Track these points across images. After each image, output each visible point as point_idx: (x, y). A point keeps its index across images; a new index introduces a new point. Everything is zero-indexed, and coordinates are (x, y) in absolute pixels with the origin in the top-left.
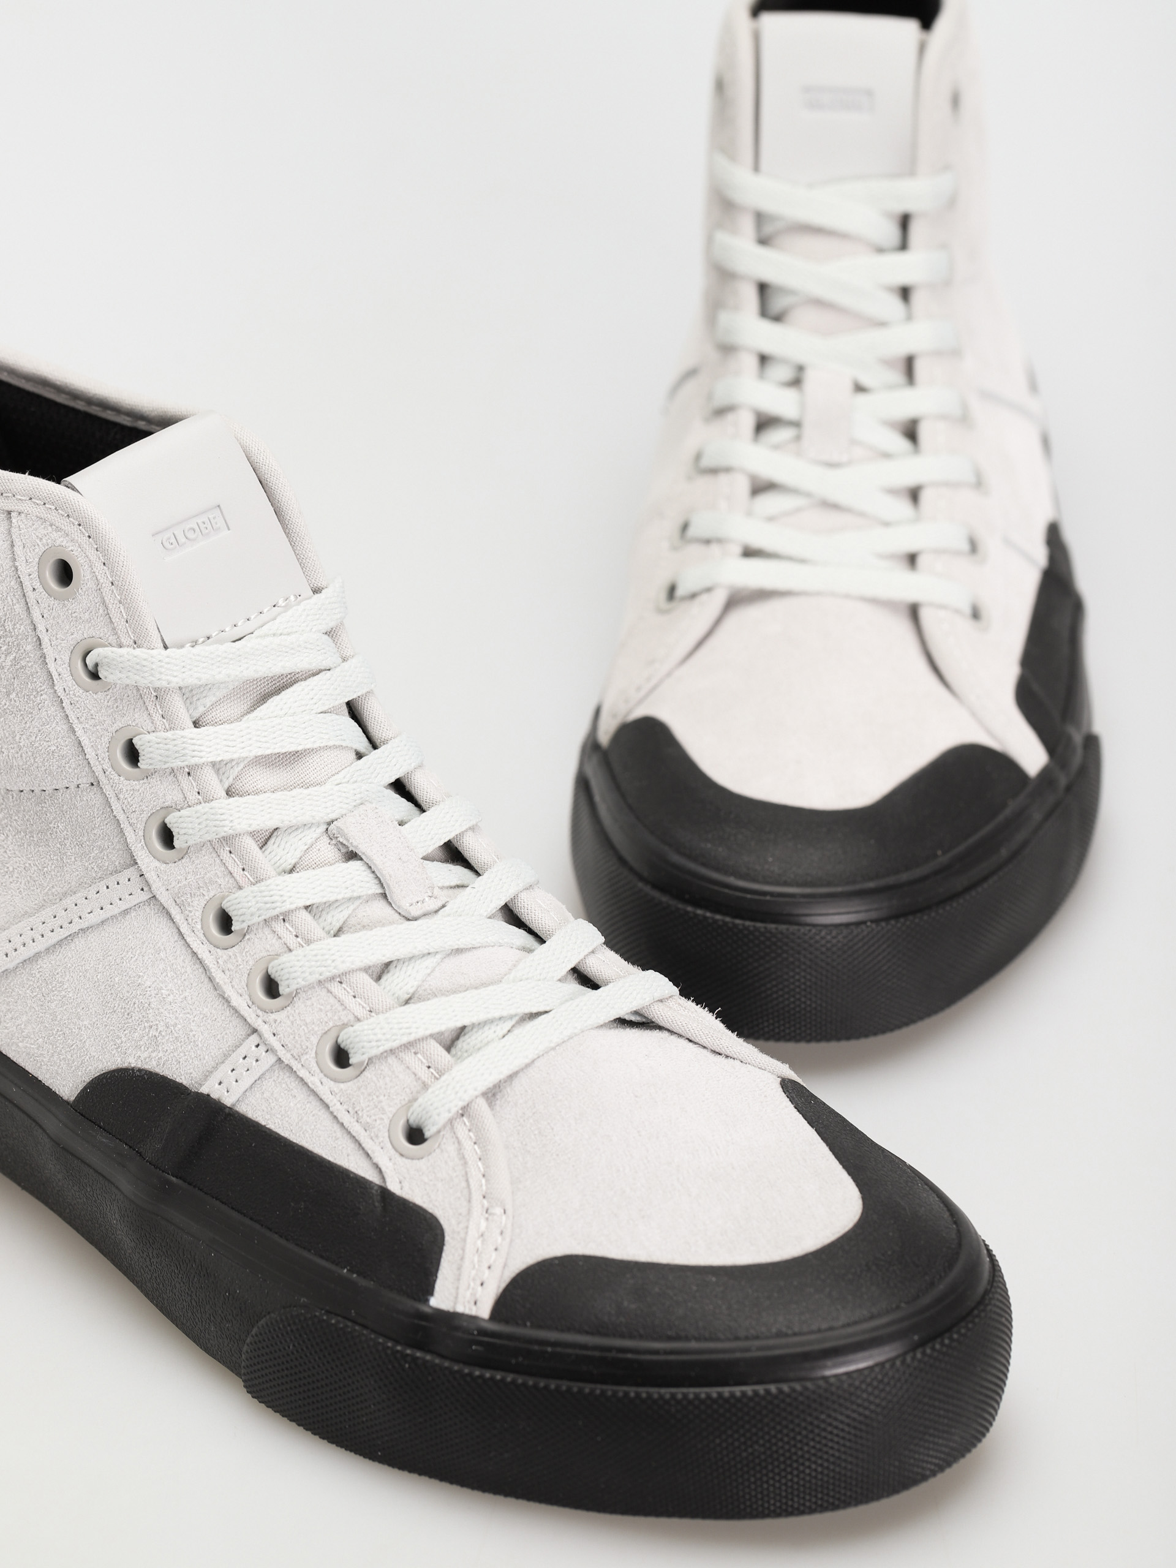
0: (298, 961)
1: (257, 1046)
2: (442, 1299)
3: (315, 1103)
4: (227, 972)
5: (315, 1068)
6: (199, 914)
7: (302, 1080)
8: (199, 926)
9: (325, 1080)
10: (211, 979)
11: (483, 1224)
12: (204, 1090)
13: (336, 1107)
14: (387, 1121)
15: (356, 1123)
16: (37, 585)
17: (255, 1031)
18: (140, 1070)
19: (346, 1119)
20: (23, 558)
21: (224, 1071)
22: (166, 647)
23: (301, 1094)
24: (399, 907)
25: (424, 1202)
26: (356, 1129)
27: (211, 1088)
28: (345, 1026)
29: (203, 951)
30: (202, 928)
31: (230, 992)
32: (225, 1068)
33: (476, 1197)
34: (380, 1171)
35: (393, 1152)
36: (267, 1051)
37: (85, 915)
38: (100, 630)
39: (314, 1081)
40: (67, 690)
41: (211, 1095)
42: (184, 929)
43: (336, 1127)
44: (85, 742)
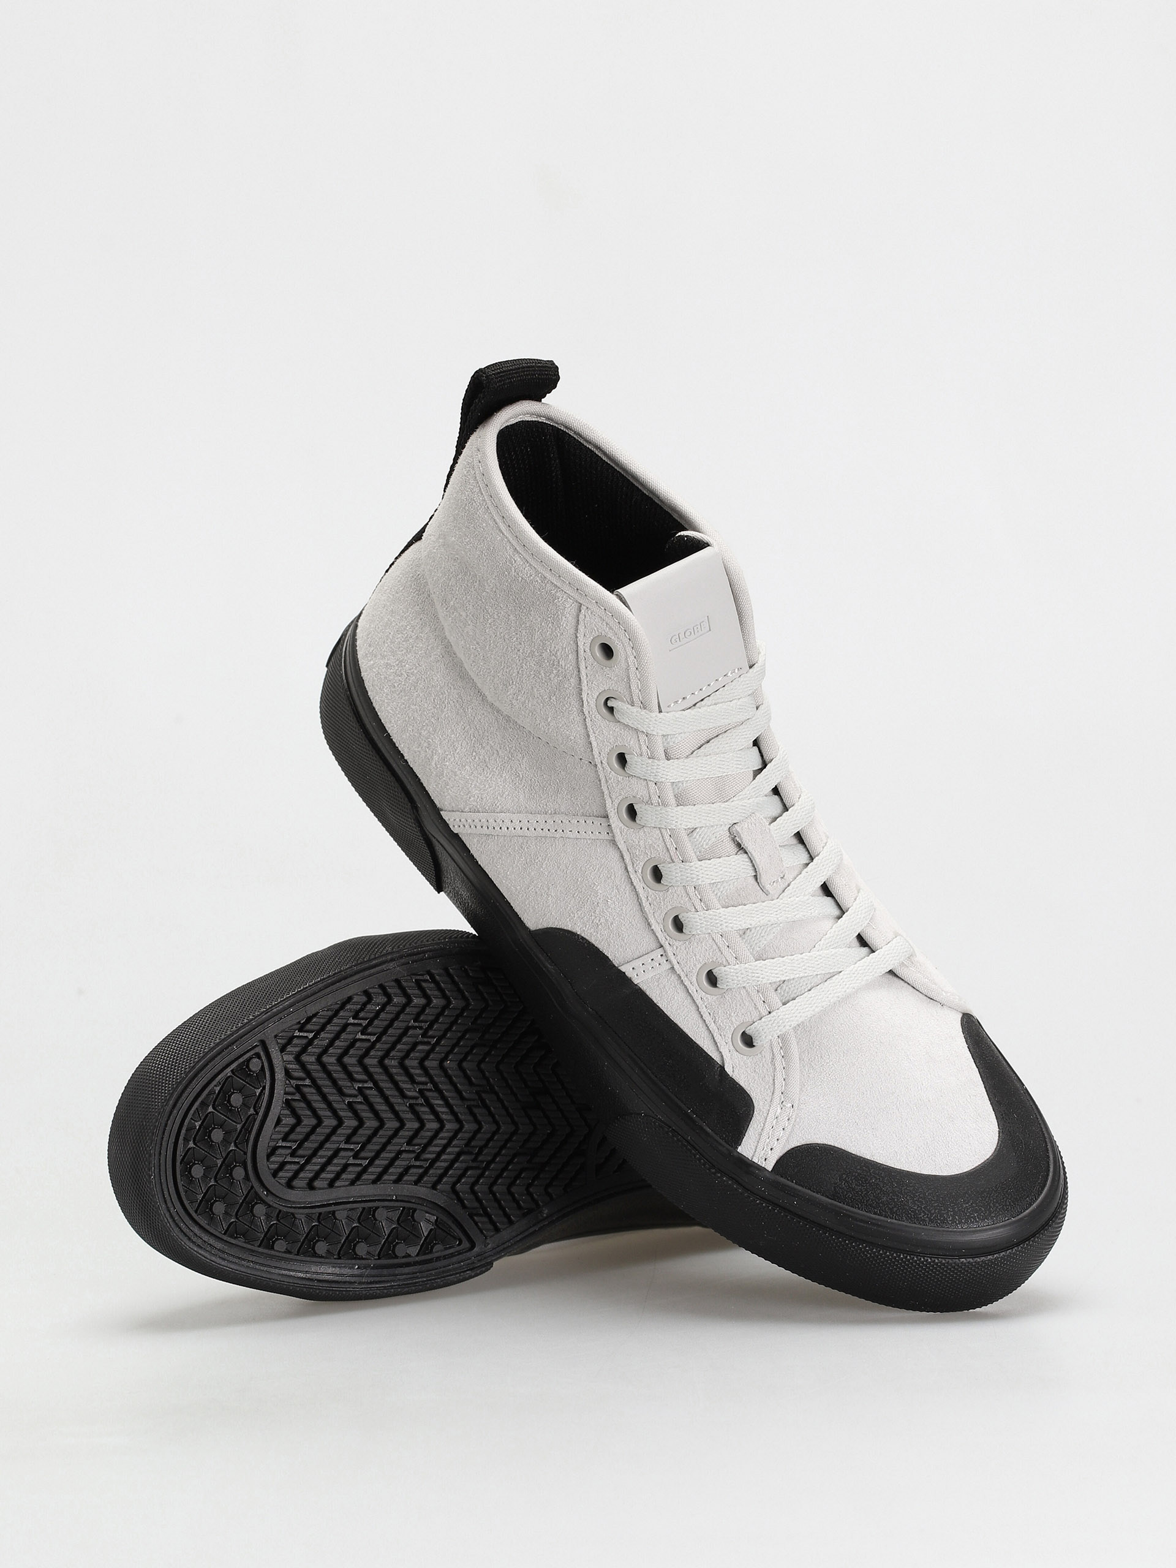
0: (700, 919)
1: (662, 955)
2: (746, 1149)
3: (689, 1000)
4: (652, 905)
5: (694, 979)
6: (642, 864)
7: (686, 987)
8: (640, 871)
9: (699, 990)
10: (640, 905)
11: (779, 1110)
12: (623, 969)
13: (703, 1010)
14: (733, 1029)
15: (713, 1023)
16: (587, 650)
17: (662, 946)
18: (583, 938)
19: (706, 1016)
20: (583, 633)
21: (637, 963)
22: (660, 712)
23: (682, 994)
24: (763, 887)
25: (745, 1085)
26: (712, 1027)
27: (626, 969)
28: (721, 964)
29: (639, 886)
30: (642, 873)
31: (652, 921)
32: (638, 963)
33: (778, 1093)
34: (722, 1056)
35: (732, 1048)
36: (667, 961)
37: (567, 831)
38: (620, 689)
39: (692, 989)
40: (591, 712)
41: (626, 974)
42: (630, 868)
43: (700, 1021)
44: (594, 744)
